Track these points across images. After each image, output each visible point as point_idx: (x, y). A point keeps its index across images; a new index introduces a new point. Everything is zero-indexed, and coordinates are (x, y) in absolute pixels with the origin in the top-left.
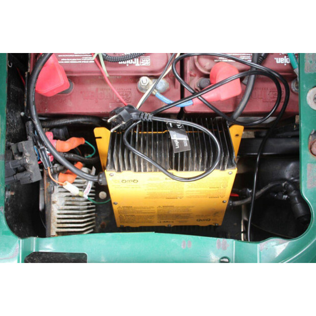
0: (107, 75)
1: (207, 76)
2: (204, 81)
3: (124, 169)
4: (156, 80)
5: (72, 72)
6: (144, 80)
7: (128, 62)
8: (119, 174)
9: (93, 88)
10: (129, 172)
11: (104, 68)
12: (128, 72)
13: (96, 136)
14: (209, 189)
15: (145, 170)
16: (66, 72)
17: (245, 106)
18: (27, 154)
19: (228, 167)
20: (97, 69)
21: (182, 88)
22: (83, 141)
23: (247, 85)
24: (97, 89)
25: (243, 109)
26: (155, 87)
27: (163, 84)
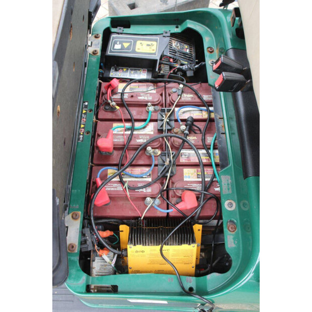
0: (129, 196)
1: (180, 197)
2: (179, 200)
3: (138, 244)
4: (154, 200)
5: (111, 194)
6: (148, 199)
7: (140, 190)
8: (135, 247)
9: (121, 203)
10: (140, 246)
11: (128, 193)
12: (140, 195)
13: (120, 230)
14: (183, 257)
15: (148, 245)
16: (108, 194)
17: (200, 212)
18: (86, 235)
19: (192, 243)
20: (124, 193)
21: (168, 204)
22: (112, 233)
23: (200, 201)
24: (123, 204)
25: (199, 214)
26: (154, 203)
27: (158, 201)
